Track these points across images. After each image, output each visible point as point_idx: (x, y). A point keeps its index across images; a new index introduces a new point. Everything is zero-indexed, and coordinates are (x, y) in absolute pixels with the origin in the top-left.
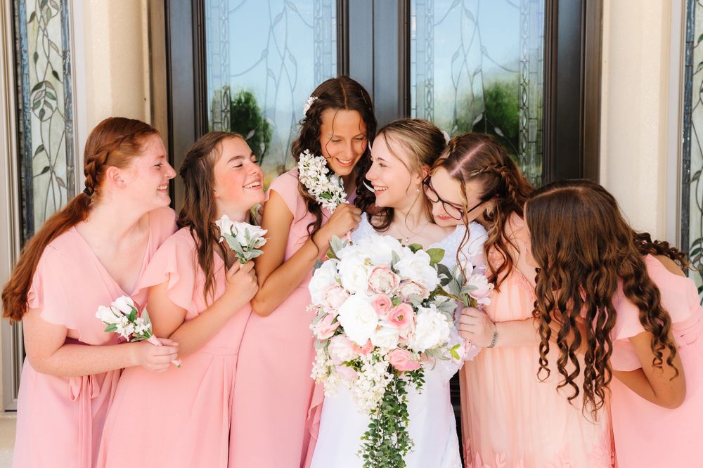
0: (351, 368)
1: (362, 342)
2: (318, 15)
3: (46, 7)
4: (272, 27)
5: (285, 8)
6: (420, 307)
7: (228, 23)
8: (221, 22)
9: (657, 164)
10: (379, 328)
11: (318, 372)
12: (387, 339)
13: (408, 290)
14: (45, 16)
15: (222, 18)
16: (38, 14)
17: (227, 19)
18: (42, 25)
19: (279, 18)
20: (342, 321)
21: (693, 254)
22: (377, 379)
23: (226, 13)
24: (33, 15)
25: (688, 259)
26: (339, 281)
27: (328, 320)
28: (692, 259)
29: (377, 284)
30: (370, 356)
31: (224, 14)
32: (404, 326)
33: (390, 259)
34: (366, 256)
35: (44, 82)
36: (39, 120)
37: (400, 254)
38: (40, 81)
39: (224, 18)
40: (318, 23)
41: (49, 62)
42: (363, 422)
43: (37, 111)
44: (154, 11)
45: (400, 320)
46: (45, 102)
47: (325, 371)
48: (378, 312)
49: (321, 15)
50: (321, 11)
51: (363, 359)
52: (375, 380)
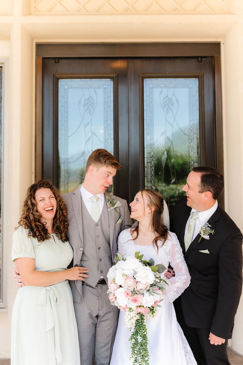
2: (106, 138)
4: (86, 143)
5: (92, 135)
7: (68, 141)
8: (65, 141)
13: (139, 287)
15: (65, 139)
17: (68, 139)
19: (89, 139)
23: (67, 137)
31: (66, 137)
33: (133, 273)
39: (66, 139)
40: (106, 141)
44: (37, 137)
48: (126, 297)
49: (107, 137)
50: (107, 136)
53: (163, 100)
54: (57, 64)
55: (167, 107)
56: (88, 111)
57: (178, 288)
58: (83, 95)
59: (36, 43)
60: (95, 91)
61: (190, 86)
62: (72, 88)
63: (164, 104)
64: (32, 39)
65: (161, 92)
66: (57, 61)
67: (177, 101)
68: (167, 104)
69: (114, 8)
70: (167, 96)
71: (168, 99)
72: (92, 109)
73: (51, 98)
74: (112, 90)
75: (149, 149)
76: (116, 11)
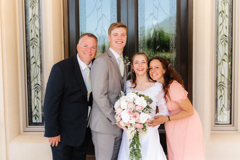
1: (127, 123)
3: (34, 17)
4: (98, 21)
5: (102, 16)
6: (141, 112)
7: (86, 20)
8: (84, 20)
10: (130, 119)
12: (133, 121)
13: (138, 108)
14: (34, 19)
16: (33, 19)
18: (33, 22)
21: (219, 86)
23: (85, 18)
24: (31, 19)
25: (218, 87)
26: (120, 106)
27: (119, 116)
28: (219, 87)
29: (129, 107)
30: (129, 126)
32: (137, 118)
33: (133, 100)
35: (34, 38)
36: (32, 49)
38: (33, 38)
41: (35, 32)
43: (32, 46)
45: (135, 117)
46: (34, 44)
48: (129, 114)
49: (112, 18)
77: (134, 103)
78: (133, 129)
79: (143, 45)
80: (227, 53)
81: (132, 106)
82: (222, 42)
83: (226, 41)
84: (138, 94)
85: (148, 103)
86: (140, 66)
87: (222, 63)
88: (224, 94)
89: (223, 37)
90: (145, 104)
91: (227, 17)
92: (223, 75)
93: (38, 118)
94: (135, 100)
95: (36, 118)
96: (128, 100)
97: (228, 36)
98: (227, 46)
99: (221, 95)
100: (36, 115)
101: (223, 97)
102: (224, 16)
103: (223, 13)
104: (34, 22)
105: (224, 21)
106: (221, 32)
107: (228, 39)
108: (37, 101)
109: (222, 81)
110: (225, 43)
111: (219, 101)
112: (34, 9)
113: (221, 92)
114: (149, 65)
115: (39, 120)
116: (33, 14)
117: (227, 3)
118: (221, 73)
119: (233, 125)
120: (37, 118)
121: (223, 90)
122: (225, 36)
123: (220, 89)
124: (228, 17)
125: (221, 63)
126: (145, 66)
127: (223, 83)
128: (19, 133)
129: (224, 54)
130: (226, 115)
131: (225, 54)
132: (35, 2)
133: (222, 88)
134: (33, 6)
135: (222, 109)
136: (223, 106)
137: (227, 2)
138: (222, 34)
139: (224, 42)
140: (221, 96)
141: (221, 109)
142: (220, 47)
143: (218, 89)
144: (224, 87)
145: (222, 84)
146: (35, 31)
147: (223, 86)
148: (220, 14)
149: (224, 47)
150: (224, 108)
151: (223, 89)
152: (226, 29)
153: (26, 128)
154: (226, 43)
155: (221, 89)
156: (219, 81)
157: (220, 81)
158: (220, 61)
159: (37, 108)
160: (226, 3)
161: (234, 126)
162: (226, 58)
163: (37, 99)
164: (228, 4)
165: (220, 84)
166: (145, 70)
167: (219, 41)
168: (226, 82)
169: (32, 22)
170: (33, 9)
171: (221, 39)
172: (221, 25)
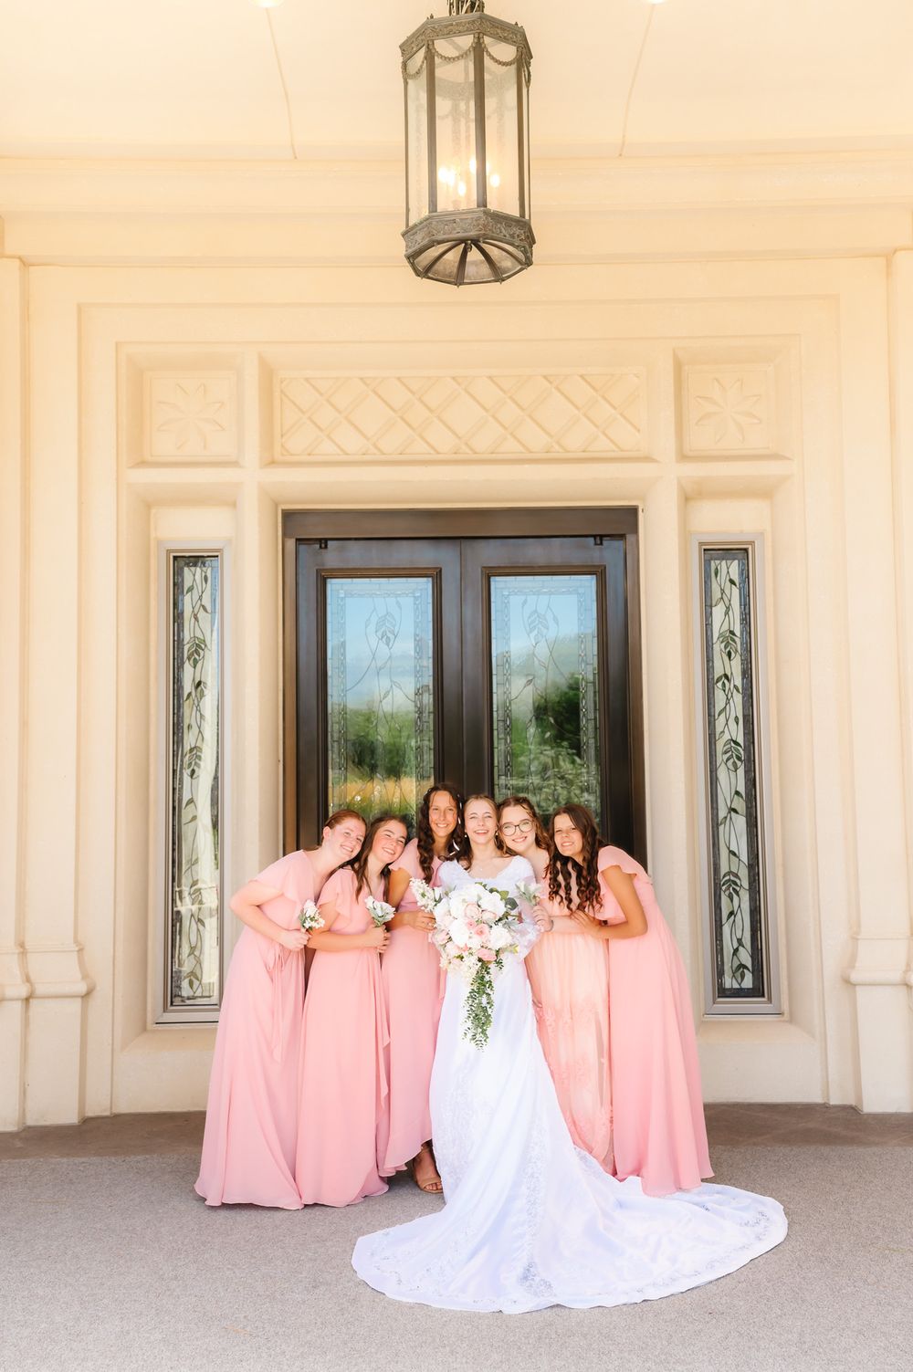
0: (459, 960)
1: (462, 946)
3: (199, 688)
4: (381, 701)
5: (392, 687)
6: (493, 925)
7: (346, 698)
9: (684, 813)
10: (470, 937)
11: (444, 963)
12: (475, 943)
13: (486, 916)
14: (198, 695)
15: (340, 695)
16: (193, 694)
17: (345, 695)
18: (196, 702)
19: (386, 694)
20: (452, 934)
21: (724, 885)
22: (471, 965)
23: (345, 691)
24: (190, 694)
25: (721, 889)
26: (449, 911)
27: (444, 933)
28: (724, 888)
29: (468, 913)
30: (467, 953)
32: (483, 936)
33: (476, 899)
34: (463, 897)
35: (195, 747)
36: (189, 778)
37: (482, 895)
38: (193, 746)
41: (200, 731)
42: (466, 990)
43: (189, 771)
45: (481, 933)
46: (196, 763)
47: (447, 961)
48: (469, 929)
51: (464, 955)
52: (471, 966)
53: (529, 617)
54: (323, 551)
55: (536, 632)
56: (384, 639)
57: (530, 941)
58: (375, 609)
59: (283, 510)
60: (398, 602)
61: (581, 590)
62: (352, 596)
63: (530, 625)
64: (276, 505)
65: (525, 602)
66: (323, 546)
67: (555, 620)
68: (535, 627)
69: (433, 448)
70: (536, 611)
71: (538, 616)
72: (392, 637)
73: (313, 617)
74: (430, 600)
75: (501, 712)
76: (438, 453)
77: (479, 906)
78: (474, 959)
79: (506, 767)
80: (743, 792)
81: (474, 911)
82: (728, 760)
83: (739, 758)
84: (488, 887)
85: (509, 906)
86: (481, 824)
87: (731, 818)
88: (739, 906)
89: (729, 746)
90: (501, 909)
91: (738, 690)
92: (734, 854)
93: (198, 982)
94: (480, 898)
95: (191, 984)
96: (467, 898)
97: (742, 745)
98: (741, 772)
99: (731, 910)
100: (192, 973)
101: (739, 916)
102: (730, 689)
103: (726, 681)
104: (199, 702)
105: (731, 701)
106: (723, 732)
107: (742, 752)
108: (198, 930)
109: (732, 870)
110: (734, 762)
111: (726, 929)
112: (199, 665)
113: (732, 901)
114: (499, 818)
115: (200, 990)
116: (197, 682)
117: (735, 653)
118: (729, 848)
119: (770, 1000)
120: (196, 983)
121: (735, 896)
122: (736, 743)
123: (727, 893)
124: (741, 691)
125: (726, 818)
126: (491, 824)
127: (736, 876)
128: (144, 1029)
129: (733, 792)
130: (748, 969)
131: (737, 793)
132: (203, 646)
133: (734, 889)
134: (195, 659)
135: (736, 951)
136: (740, 941)
137: (737, 651)
138: (727, 737)
139: (732, 760)
140: (731, 913)
141: (732, 951)
142: (722, 774)
143: (722, 893)
144: (738, 889)
145: (732, 878)
146: (199, 728)
147: (736, 884)
148: (720, 684)
149: (733, 775)
150: (741, 948)
151: (737, 893)
152: (737, 723)
153: (164, 1011)
154: (739, 763)
155: (730, 893)
156: (724, 869)
157: (727, 870)
158: (722, 813)
159: (197, 953)
160: (733, 655)
161: (771, 1002)
162: (740, 804)
163: (199, 924)
164: (738, 657)
165: (727, 878)
166: (491, 834)
167: (720, 758)
168: (744, 873)
169: (192, 702)
170: (195, 667)
171: (726, 752)
172: (723, 715)
